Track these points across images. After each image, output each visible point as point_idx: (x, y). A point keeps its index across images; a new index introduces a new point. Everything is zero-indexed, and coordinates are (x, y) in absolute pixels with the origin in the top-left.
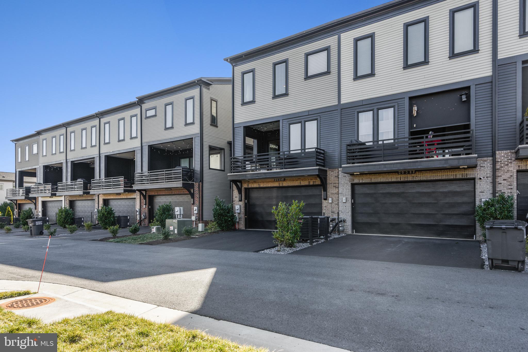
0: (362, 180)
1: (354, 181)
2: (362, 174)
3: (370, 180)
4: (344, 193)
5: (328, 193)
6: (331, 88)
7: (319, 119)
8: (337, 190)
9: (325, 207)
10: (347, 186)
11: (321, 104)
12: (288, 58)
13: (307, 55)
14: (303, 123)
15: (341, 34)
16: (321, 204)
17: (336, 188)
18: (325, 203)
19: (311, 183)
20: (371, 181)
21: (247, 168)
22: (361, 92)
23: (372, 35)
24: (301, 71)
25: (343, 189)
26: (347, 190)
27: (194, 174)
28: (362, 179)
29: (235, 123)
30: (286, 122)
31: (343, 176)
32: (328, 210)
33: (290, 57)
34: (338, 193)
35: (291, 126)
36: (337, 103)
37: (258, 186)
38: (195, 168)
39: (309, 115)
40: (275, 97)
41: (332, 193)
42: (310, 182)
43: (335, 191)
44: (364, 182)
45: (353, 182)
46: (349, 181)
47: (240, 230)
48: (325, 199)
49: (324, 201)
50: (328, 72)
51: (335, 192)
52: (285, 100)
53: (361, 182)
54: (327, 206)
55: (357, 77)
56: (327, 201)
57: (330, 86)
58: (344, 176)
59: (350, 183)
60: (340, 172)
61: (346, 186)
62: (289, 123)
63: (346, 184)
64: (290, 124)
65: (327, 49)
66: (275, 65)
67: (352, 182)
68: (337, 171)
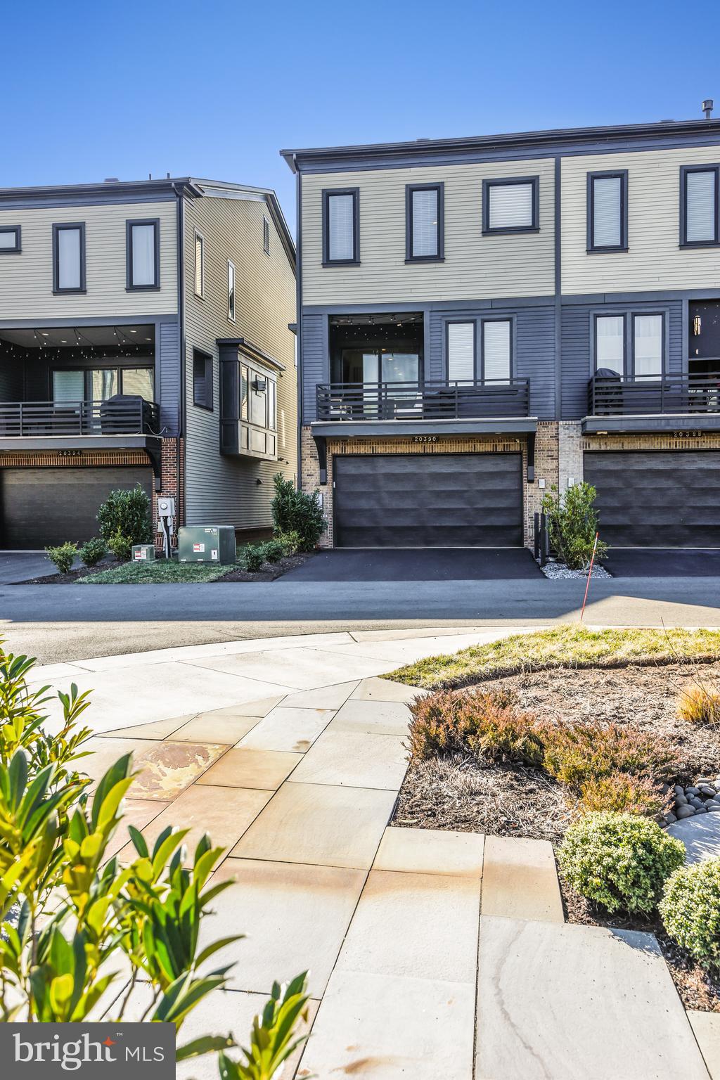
0: (605, 446)
1: (589, 446)
2: (612, 434)
3: (621, 446)
4: (570, 468)
5: (537, 470)
6: (541, 260)
7: (515, 320)
8: (556, 464)
9: (529, 496)
10: (577, 456)
11: (519, 290)
12: (443, 183)
13: (488, 185)
14: (479, 323)
15: (562, 159)
16: (521, 490)
17: (554, 459)
18: (529, 489)
19: (500, 449)
20: (623, 447)
21: (365, 412)
22: (601, 278)
23: (623, 174)
24: (474, 215)
25: (568, 462)
26: (576, 465)
27: (158, 416)
28: (606, 443)
29: (304, 303)
30: (439, 318)
31: (566, 436)
32: (535, 502)
33: (449, 180)
34: (557, 470)
35: (450, 326)
36: (553, 293)
37: (370, 452)
38: (162, 402)
39: (492, 309)
40: (411, 259)
41: (545, 469)
42: (496, 445)
43: (551, 465)
44: (608, 448)
45: (588, 449)
46: (580, 447)
47: (320, 551)
48: (531, 481)
49: (528, 484)
50: (534, 228)
51: (551, 467)
52: (436, 270)
53: (603, 448)
54: (534, 494)
55: (592, 249)
56: (533, 485)
57: (539, 256)
58: (569, 437)
59: (582, 451)
60: (561, 429)
61: (574, 457)
62: (446, 321)
63: (574, 451)
64: (448, 323)
65: (533, 181)
66: (411, 190)
67: (586, 448)
68: (555, 426)
